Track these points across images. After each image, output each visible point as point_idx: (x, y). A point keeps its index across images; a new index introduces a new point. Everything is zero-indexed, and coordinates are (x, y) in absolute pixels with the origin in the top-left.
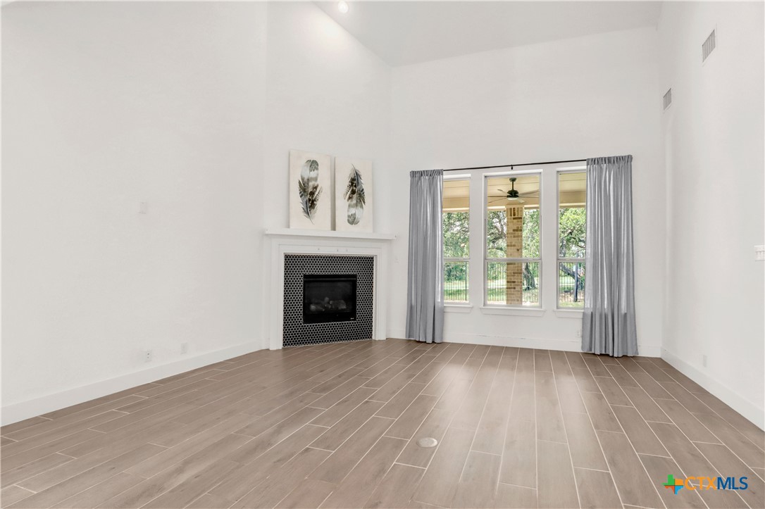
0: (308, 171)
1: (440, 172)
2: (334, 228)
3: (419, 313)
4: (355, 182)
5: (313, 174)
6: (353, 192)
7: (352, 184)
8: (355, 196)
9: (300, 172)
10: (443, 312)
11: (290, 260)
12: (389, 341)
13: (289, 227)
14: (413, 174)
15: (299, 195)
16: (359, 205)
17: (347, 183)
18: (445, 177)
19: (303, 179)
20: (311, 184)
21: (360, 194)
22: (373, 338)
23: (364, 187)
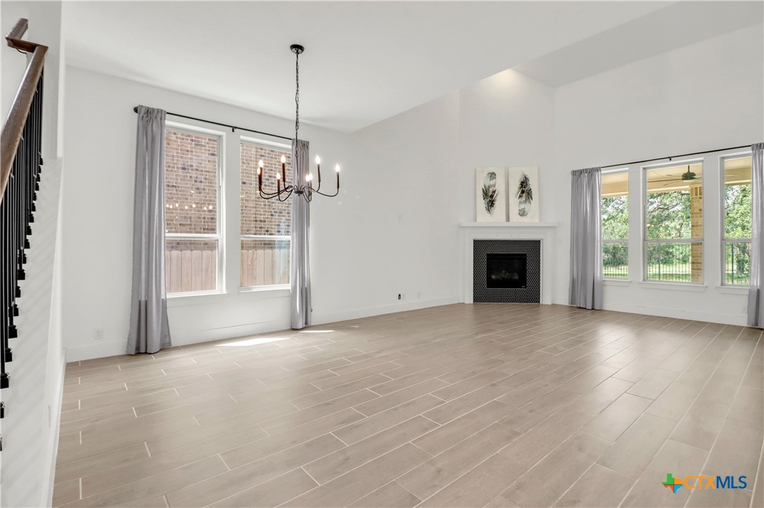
0: (489, 180)
1: (598, 169)
2: (508, 219)
3: (579, 285)
4: (524, 184)
5: (492, 182)
6: (523, 192)
7: (522, 185)
8: (524, 195)
9: (482, 182)
10: (603, 284)
11: (478, 244)
12: (554, 306)
13: (476, 221)
14: (574, 173)
15: (483, 198)
16: (528, 201)
17: (518, 185)
18: (602, 172)
19: (485, 187)
20: (491, 190)
21: (528, 194)
22: (541, 302)
23: (531, 187)
